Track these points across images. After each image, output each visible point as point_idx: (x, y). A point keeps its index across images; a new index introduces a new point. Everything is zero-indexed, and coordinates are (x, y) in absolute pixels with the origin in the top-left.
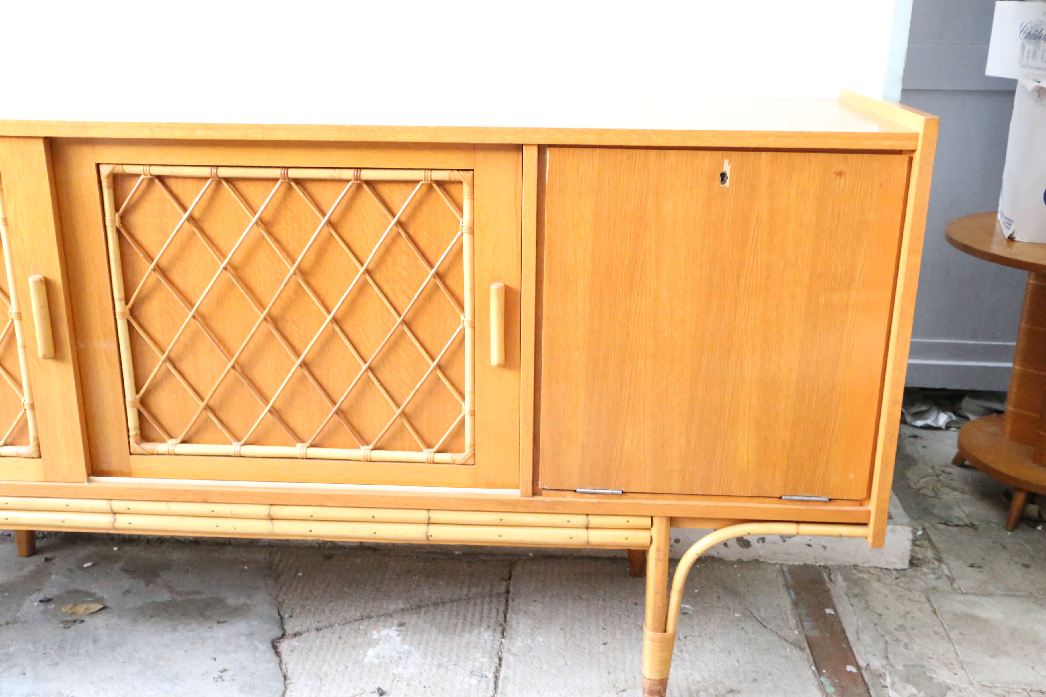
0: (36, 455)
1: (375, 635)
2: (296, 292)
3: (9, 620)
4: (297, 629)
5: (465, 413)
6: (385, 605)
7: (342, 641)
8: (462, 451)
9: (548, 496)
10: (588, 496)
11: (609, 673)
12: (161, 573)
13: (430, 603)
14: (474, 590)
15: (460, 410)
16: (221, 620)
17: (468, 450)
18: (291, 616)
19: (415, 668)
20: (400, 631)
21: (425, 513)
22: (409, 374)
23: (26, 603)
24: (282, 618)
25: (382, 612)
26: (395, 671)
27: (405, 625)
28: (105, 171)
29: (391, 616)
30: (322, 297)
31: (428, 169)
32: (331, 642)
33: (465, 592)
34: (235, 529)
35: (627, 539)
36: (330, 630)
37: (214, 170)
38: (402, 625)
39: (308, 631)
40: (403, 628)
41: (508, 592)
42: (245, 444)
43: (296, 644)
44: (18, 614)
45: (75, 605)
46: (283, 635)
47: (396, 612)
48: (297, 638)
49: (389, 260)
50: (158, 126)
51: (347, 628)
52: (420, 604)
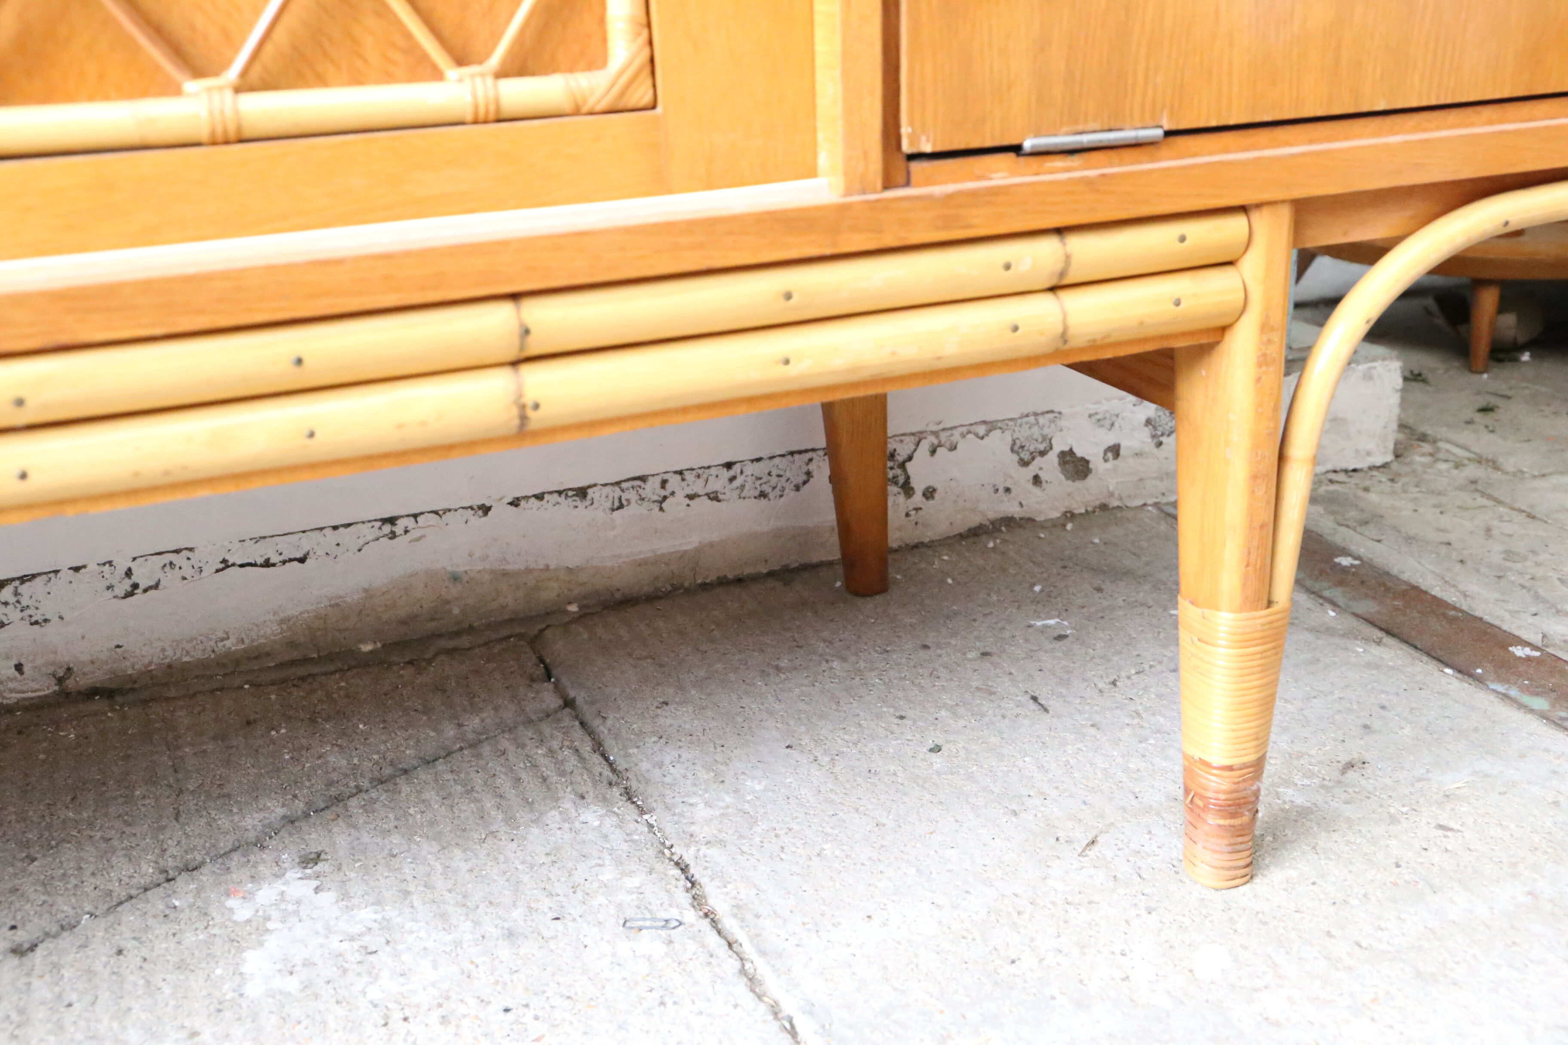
1: (241, 911)
6: (224, 822)
7: (132, 959)
9: (928, 182)
10: (1059, 162)
11: (1015, 813)
13: (363, 783)
14: (474, 722)
19: (435, 965)
20: (317, 876)
21: (505, 310)
25: (225, 844)
26: (374, 993)
27: (323, 856)
29: (260, 844)
32: (90, 973)
33: (450, 731)
35: (1178, 303)
36: (66, 940)
38: (311, 860)
40: (319, 867)
41: (569, 703)
47: (271, 831)
51: (129, 917)
52: (333, 792)
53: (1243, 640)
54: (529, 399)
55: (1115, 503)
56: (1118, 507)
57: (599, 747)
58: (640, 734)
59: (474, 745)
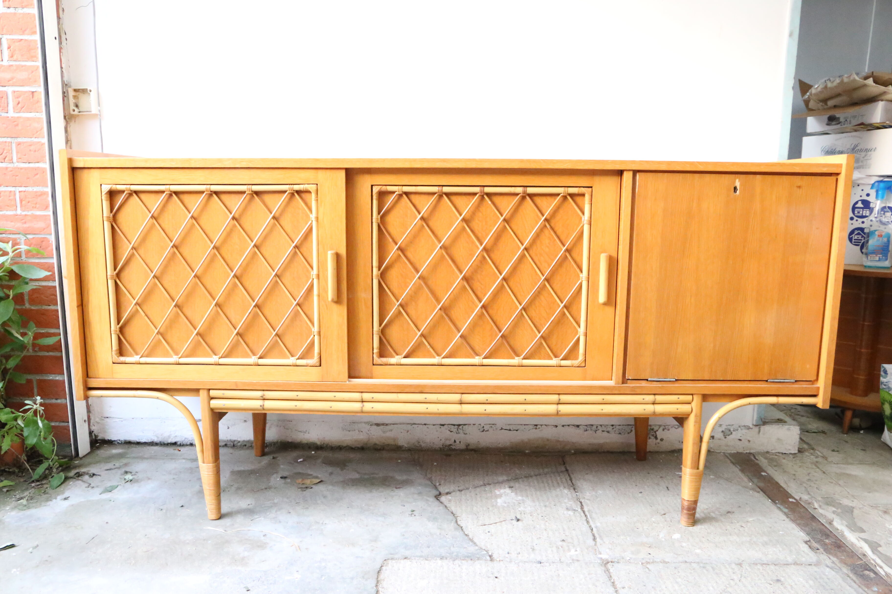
0: (318, 364)
1: (497, 492)
2: (481, 262)
3: (266, 487)
4: (447, 491)
5: (580, 334)
6: (495, 478)
7: (478, 496)
8: (576, 358)
9: (631, 384)
10: (655, 383)
11: (651, 506)
12: (347, 464)
13: (523, 477)
14: (546, 470)
15: (577, 332)
16: (398, 487)
17: (581, 358)
18: (440, 485)
19: (531, 508)
20: (512, 490)
21: (557, 396)
22: (546, 312)
23: (272, 479)
24: (435, 486)
25: (496, 481)
26: (520, 509)
27: (513, 487)
28: (376, 189)
29: (502, 483)
30: (497, 264)
31: (566, 187)
32: (471, 496)
33: (541, 471)
34: (438, 410)
35: (678, 409)
36: (467, 491)
37: (440, 188)
38: (511, 487)
39: (454, 491)
40: (512, 489)
41: (567, 470)
42: (443, 358)
43: (450, 498)
44: (270, 484)
45: (303, 480)
46: (440, 494)
47: (504, 481)
48: (449, 495)
49: (538, 242)
50: (415, 160)
51: (478, 489)
52: (517, 477)
53: (691, 475)
54: (559, 410)
55: (712, 450)
56: (713, 452)
57: (571, 480)
58: (580, 479)
59: (546, 474)
